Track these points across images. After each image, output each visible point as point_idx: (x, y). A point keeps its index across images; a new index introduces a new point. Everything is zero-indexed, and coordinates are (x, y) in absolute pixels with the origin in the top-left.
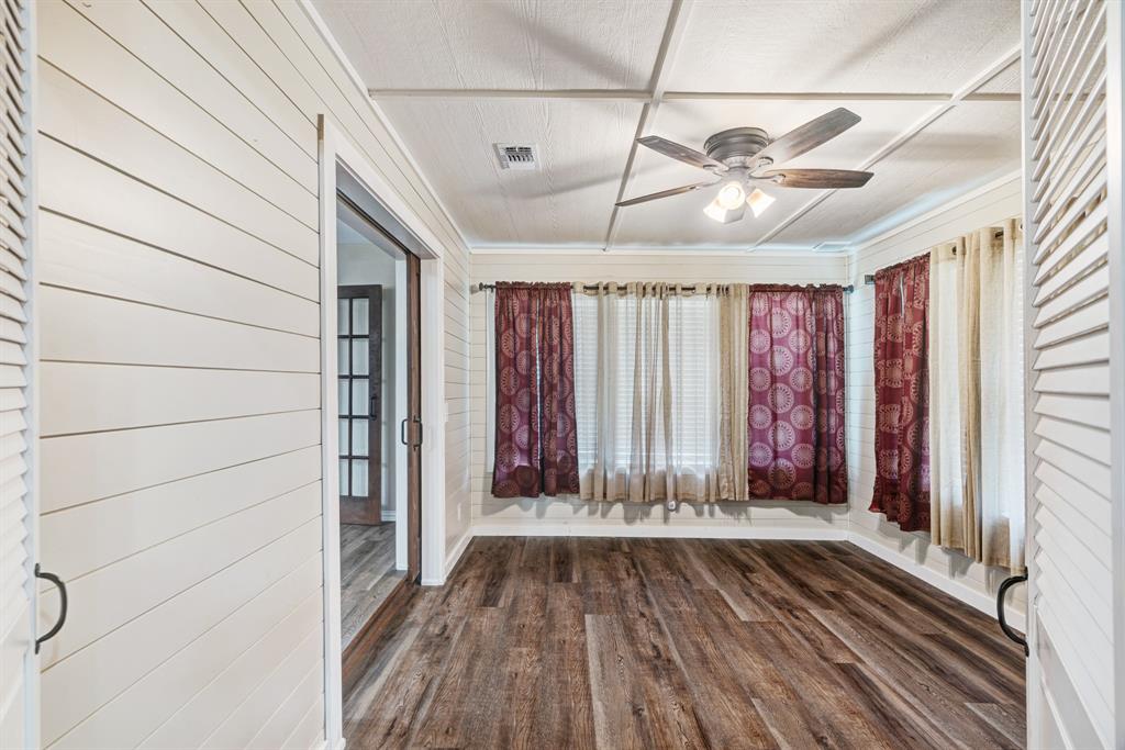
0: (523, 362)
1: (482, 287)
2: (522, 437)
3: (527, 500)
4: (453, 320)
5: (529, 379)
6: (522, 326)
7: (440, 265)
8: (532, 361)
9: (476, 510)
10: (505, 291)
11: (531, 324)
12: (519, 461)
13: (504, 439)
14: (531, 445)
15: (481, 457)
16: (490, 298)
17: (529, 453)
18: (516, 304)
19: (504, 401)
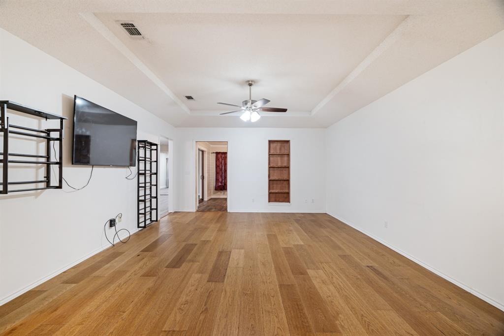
0: (221, 166)
1: (213, 153)
2: (220, 180)
3: (221, 191)
4: (208, 158)
5: (222, 169)
6: (220, 160)
7: (207, 153)
8: (222, 166)
9: (212, 193)
10: (217, 153)
11: (222, 160)
12: (220, 184)
13: (217, 180)
14: (222, 181)
15: (213, 184)
16: (215, 154)
17: (222, 183)
18: (219, 156)
19: (217, 173)
